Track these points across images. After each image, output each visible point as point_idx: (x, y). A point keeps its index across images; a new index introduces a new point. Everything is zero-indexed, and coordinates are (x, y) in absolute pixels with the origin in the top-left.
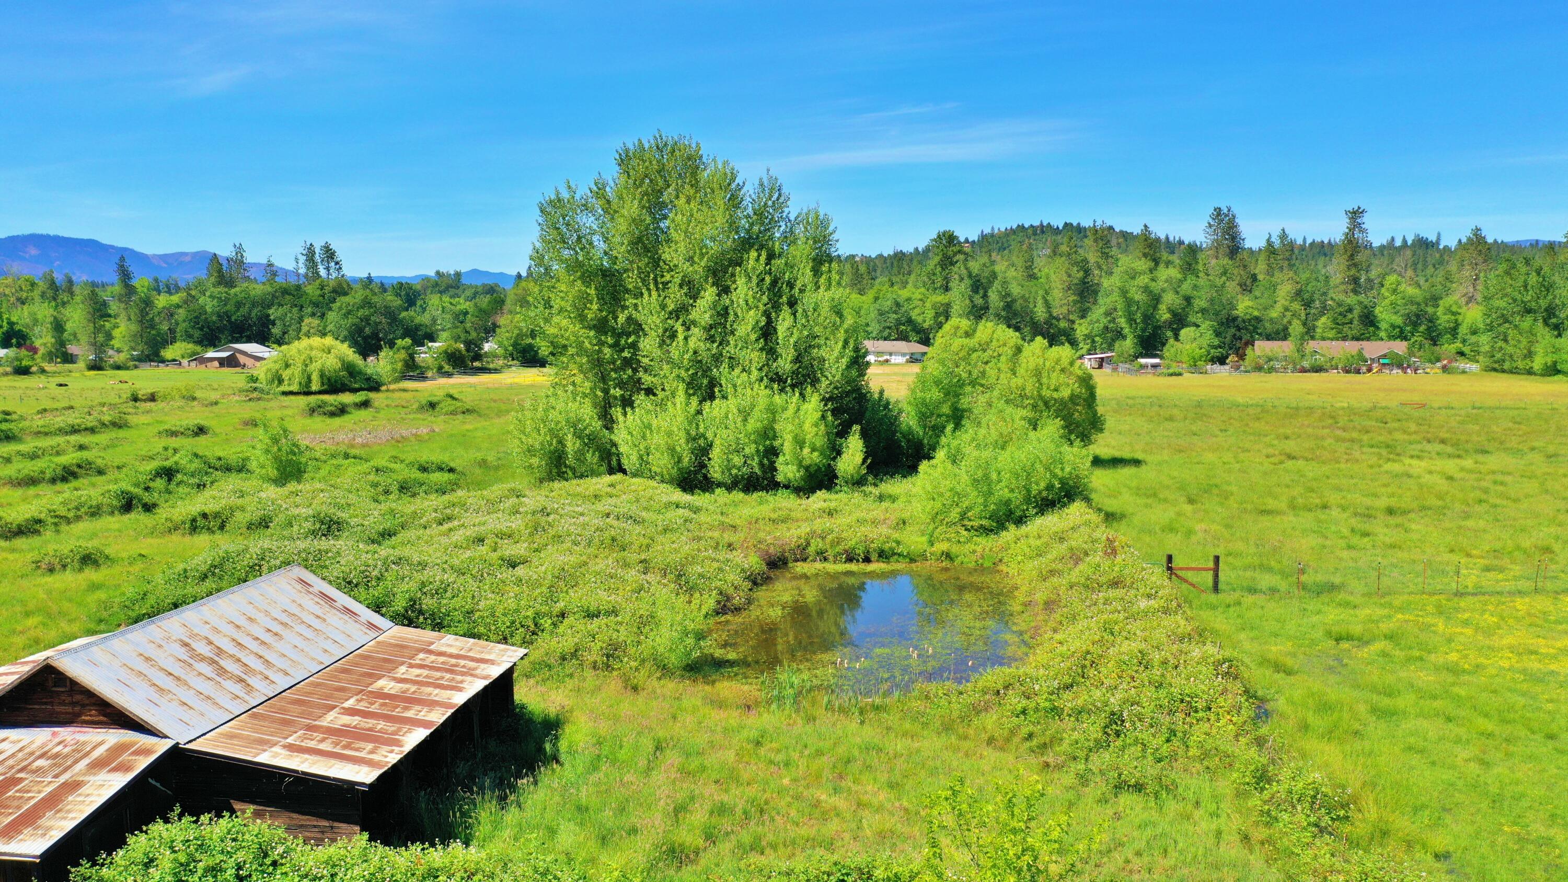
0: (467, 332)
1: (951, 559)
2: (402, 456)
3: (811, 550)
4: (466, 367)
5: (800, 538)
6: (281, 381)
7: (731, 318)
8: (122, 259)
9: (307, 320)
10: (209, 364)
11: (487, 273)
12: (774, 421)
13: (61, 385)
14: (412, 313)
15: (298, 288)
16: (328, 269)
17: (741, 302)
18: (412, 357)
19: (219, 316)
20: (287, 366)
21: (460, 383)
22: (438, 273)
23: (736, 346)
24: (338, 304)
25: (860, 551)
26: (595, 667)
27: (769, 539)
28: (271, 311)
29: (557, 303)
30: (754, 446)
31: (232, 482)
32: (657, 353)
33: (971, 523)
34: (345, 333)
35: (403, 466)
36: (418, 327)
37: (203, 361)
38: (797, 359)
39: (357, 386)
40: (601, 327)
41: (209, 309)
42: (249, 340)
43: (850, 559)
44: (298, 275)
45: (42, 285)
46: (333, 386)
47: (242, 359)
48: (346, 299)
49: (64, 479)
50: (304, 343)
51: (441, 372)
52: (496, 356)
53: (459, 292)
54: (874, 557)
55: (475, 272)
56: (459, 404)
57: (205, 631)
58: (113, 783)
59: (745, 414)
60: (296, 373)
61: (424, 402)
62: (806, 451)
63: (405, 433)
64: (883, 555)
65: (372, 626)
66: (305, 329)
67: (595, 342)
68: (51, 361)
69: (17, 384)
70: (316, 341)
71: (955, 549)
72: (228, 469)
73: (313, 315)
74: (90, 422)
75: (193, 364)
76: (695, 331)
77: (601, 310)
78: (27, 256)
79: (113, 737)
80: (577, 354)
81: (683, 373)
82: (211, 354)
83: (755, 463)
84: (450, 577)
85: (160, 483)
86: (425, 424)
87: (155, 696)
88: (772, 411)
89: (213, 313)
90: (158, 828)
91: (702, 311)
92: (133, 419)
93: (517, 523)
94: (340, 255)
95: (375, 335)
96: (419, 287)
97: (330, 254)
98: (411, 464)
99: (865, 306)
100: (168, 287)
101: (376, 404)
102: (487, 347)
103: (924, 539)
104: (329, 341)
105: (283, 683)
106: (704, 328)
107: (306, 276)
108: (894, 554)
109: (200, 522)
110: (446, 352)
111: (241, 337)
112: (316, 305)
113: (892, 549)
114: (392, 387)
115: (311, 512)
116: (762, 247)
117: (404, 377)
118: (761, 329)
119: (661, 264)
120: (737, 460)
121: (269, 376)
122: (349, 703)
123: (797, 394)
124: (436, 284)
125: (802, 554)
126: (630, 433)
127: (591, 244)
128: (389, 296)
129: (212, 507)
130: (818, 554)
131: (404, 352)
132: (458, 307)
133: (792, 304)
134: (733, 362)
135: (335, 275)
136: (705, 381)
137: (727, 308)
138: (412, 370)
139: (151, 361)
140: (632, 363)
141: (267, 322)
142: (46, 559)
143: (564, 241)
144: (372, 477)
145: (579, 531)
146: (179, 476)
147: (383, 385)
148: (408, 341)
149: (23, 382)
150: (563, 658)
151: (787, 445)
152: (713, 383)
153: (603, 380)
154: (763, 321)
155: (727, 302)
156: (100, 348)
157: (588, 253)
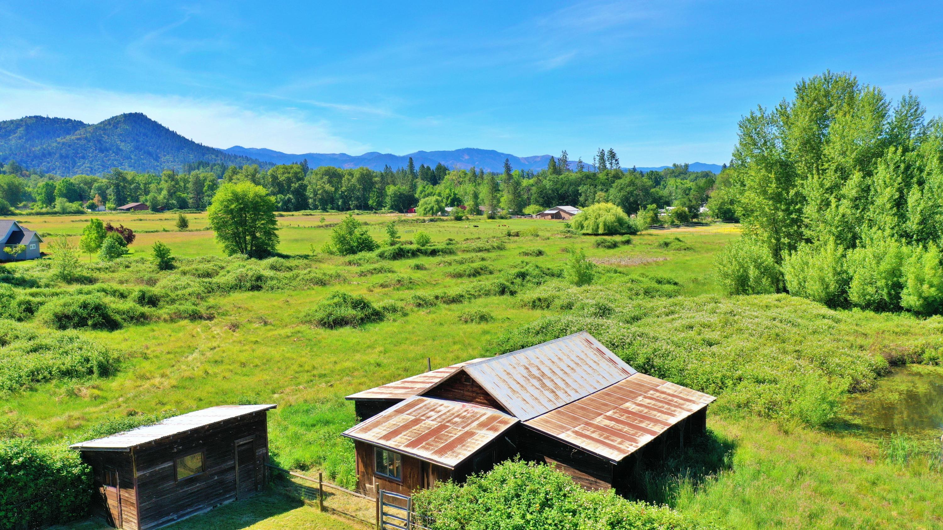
0: (690, 201)
2: (647, 274)
3: (926, 356)
4: (688, 221)
5: (917, 347)
6: (582, 227)
7: (872, 193)
8: (507, 160)
9: (598, 193)
10: (546, 217)
11: (705, 165)
12: (901, 264)
13: (475, 226)
14: (658, 190)
15: (595, 175)
16: (611, 164)
17: (881, 182)
18: (656, 215)
19: (553, 191)
20: (587, 219)
21: (684, 231)
22: (674, 165)
23: (874, 212)
24: (616, 184)
26: (759, 415)
27: (892, 345)
28: (580, 188)
29: (748, 183)
30: (884, 281)
31: (554, 282)
32: (816, 216)
34: (619, 200)
35: (647, 279)
36: (660, 198)
37: (544, 215)
38: (923, 222)
39: (623, 231)
40: (777, 198)
41: (548, 187)
42: (567, 205)
44: (595, 167)
45: (470, 174)
46: (611, 231)
47: (563, 214)
48: (620, 181)
49: (474, 275)
50: (597, 206)
51: (673, 223)
52: (707, 216)
53: (687, 176)
55: (697, 164)
56: (682, 244)
57: (537, 362)
58: (489, 436)
59: (879, 259)
60: (591, 223)
61: (662, 242)
62: (925, 287)
63: (649, 260)
65: (624, 371)
66: (597, 198)
67: (772, 208)
68: (471, 214)
69: (456, 225)
70: (603, 205)
72: (553, 275)
73: (602, 190)
75: (538, 217)
76: (844, 201)
77: (777, 188)
78: (464, 159)
80: (760, 216)
81: (834, 230)
82: (547, 212)
83: (885, 292)
84: (671, 348)
85: (518, 280)
86: (661, 255)
87: (511, 394)
88: (900, 258)
89: (549, 189)
90: (508, 463)
91: (850, 188)
92: (508, 246)
93: (714, 319)
94: (618, 156)
95: (635, 202)
96: (662, 174)
97: (613, 155)
98: (652, 279)
101: (634, 242)
102: (702, 210)
104: (610, 205)
105: (575, 396)
106: (851, 200)
107: (599, 168)
109: (537, 303)
110: (676, 213)
111: (563, 203)
112: (603, 184)
114: (643, 232)
115: (594, 302)
116: (899, 144)
117: (651, 227)
118: (895, 200)
119: (822, 157)
120: (870, 290)
121: (577, 224)
122: (609, 413)
123: (921, 246)
124: (673, 172)
125: (918, 358)
126: (793, 268)
127: (774, 145)
128: (645, 179)
129: (543, 295)
130: (931, 359)
131: (652, 212)
132: (686, 186)
133: (921, 183)
134: (871, 223)
135: (615, 167)
136: (850, 235)
137: (869, 186)
138: (656, 223)
139: (518, 215)
140: (797, 222)
141: (577, 194)
142: (465, 316)
143: (755, 144)
144: (629, 285)
145: (754, 327)
146: (528, 277)
147: (638, 231)
148: (654, 206)
149: (459, 224)
150: (739, 406)
151: (910, 282)
152: (855, 237)
153: (777, 232)
154: (897, 195)
155: (870, 182)
156: (494, 207)
157: (771, 151)
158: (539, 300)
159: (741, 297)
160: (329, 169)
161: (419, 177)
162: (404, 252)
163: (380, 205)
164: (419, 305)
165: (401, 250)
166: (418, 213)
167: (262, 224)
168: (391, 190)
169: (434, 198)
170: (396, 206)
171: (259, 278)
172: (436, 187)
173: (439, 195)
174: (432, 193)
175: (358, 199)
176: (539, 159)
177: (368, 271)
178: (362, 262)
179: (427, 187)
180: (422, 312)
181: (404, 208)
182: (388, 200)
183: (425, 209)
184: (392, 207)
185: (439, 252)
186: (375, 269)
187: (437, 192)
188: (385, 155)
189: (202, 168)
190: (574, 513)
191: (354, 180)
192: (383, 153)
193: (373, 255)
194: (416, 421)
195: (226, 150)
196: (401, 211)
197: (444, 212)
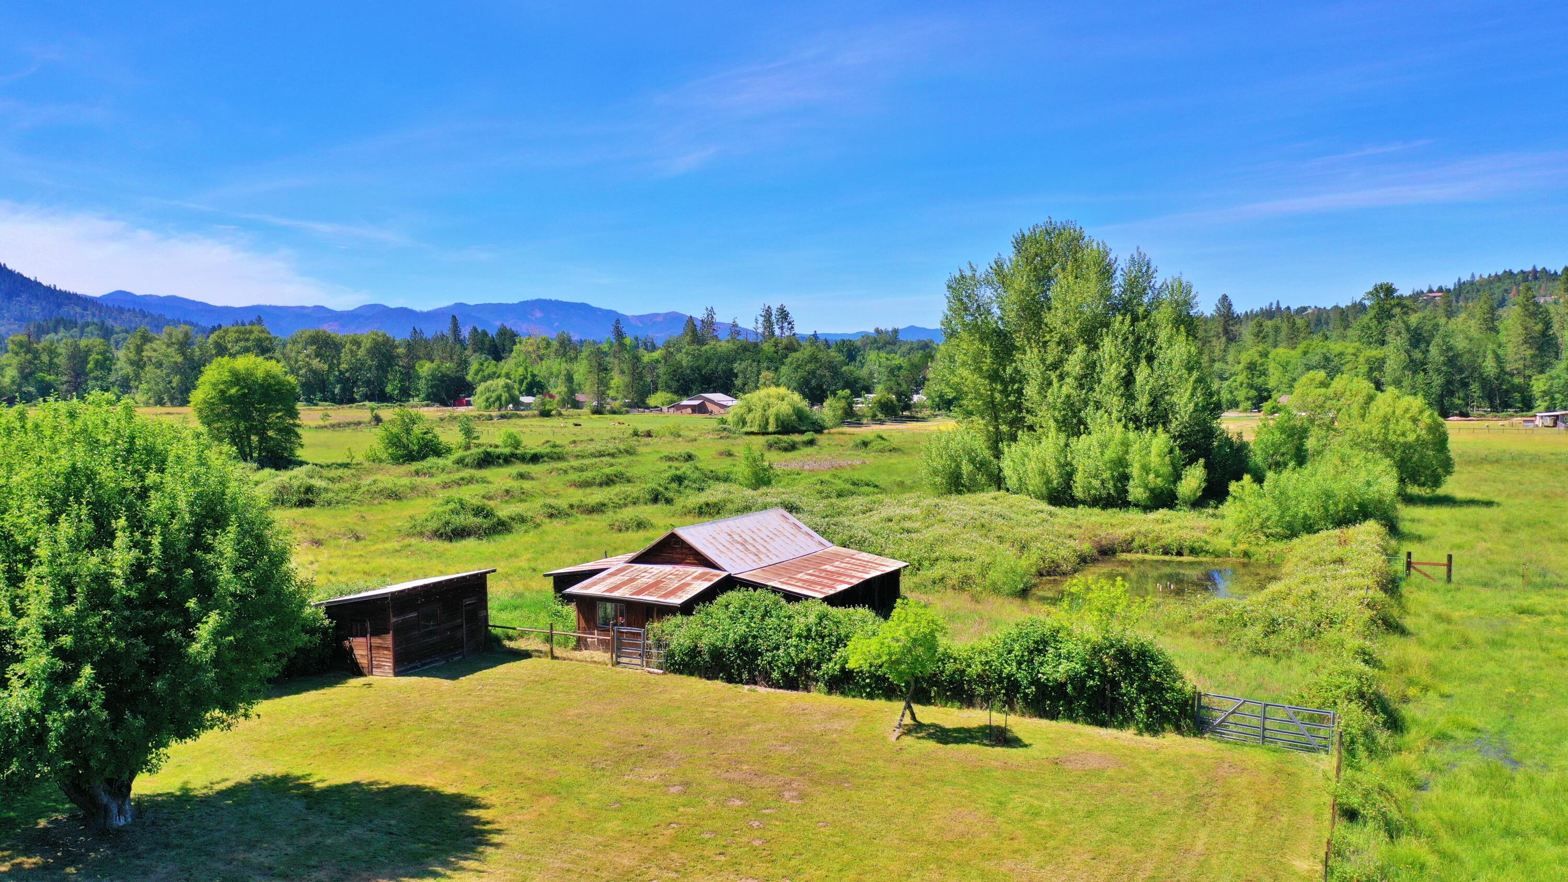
0: (898, 384)
1: (1249, 557)
2: (840, 475)
3: (1135, 544)
4: (896, 415)
5: (1127, 534)
6: (744, 423)
7: (1098, 369)
8: (618, 321)
9: (764, 373)
10: (684, 411)
11: (923, 330)
12: (1127, 452)
13: (576, 425)
14: (852, 368)
15: (756, 345)
16: (782, 328)
17: (1107, 357)
18: (850, 405)
19: (692, 370)
20: (750, 410)
21: (892, 430)
22: (877, 331)
23: (1101, 392)
24: (789, 359)
25: (1175, 548)
26: (953, 588)
27: (1103, 535)
28: (735, 365)
29: (959, 358)
30: (1109, 472)
31: (722, 486)
32: (1037, 398)
33: (1269, 531)
34: (795, 384)
35: (840, 481)
36: (856, 380)
37: (680, 408)
38: (1154, 403)
39: (804, 428)
40: (994, 377)
41: (684, 363)
42: (714, 392)
43: (1166, 553)
44: (757, 334)
45: (555, 344)
46: (785, 428)
47: (710, 406)
48: (794, 355)
49: (607, 484)
50: (763, 392)
51: (874, 418)
52: (924, 407)
53: (896, 348)
54: (1186, 552)
55: (912, 328)
56: (887, 444)
58: (706, 585)
59: (1103, 446)
60: (757, 416)
61: (858, 441)
62: (1151, 476)
63: (842, 463)
64: (1193, 551)
65: (821, 544)
66: (762, 381)
67: (988, 388)
68: (564, 406)
69: (545, 424)
70: (773, 390)
71: (1252, 549)
72: (718, 479)
73: (768, 369)
74: (611, 448)
75: (671, 410)
76: (1068, 380)
77: (993, 363)
78: (533, 318)
79: (700, 570)
80: (975, 398)
81: (1056, 414)
82: (685, 402)
83: (1110, 485)
84: (867, 535)
85: (674, 485)
86: (857, 458)
87: (719, 553)
88: (1126, 444)
89: (687, 368)
90: (730, 593)
91: (1074, 363)
92: (641, 449)
93: (916, 511)
94: (793, 316)
95: (820, 386)
96: (859, 344)
97: (784, 315)
98: (846, 481)
99: (1294, 361)
100: (645, 344)
101: (820, 443)
102: (916, 398)
103: (1229, 542)
104: (783, 390)
105: (776, 560)
106: (1076, 379)
107: (763, 334)
108: (1202, 551)
109: (705, 509)
110: (879, 402)
111: (709, 388)
112: (771, 360)
113: (1201, 547)
114: (833, 431)
115: (779, 500)
116: (1127, 311)
117: (843, 422)
118: (1123, 378)
119: (1043, 326)
120: (1096, 483)
121: (736, 419)
122: (810, 572)
123: (1150, 431)
124: (875, 341)
125: (1128, 547)
126: (1014, 462)
127: (989, 312)
128: (833, 353)
129: (712, 500)
130: (1140, 547)
131: (843, 401)
132: (893, 362)
133: (1150, 359)
134: (1098, 406)
135: (787, 334)
136: (1075, 421)
137: (1095, 363)
138: (850, 417)
139: (639, 407)
140: (1018, 406)
141: (730, 375)
142: (617, 524)
143: (966, 309)
144: (818, 487)
145: (958, 518)
146: (686, 482)
147: (826, 428)
148: (848, 391)
149: (548, 422)
150: (934, 583)
151: (1135, 470)
152: (1081, 422)
153: (996, 418)
154: (1124, 372)
155: (1095, 357)
156: (601, 396)
157: (986, 318)
158: (707, 505)
159: (953, 497)
160: (317, 333)
161: (470, 347)
162: (492, 457)
163: (405, 394)
164: (551, 516)
165: (488, 454)
166: (475, 407)
167: (277, 418)
168: (425, 368)
169: (501, 382)
170: (435, 395)
171: (309, 490)
172: (502, 363)
173: (508, 376)
174: (495, 373)
175: (368, 383)
176: (660, 319)
177: (452, 481)
178: (433, 471)
179: (486, 364)
180: (557, 523)
181: (449, 398)
182: (422, 384)
183: (487, 399)
184: (428, 397)
185: (542, 457)
186: (462, 479)
187: (504, 372)
188: (396, 309)
189: (62, 329)
190: (790, 617)
191: (361, 353)
192: (392, 305)
193: (447, 461)
194: (632, 580)
195: (100, 298)
196: (444, 404)
197: (517, 404)
